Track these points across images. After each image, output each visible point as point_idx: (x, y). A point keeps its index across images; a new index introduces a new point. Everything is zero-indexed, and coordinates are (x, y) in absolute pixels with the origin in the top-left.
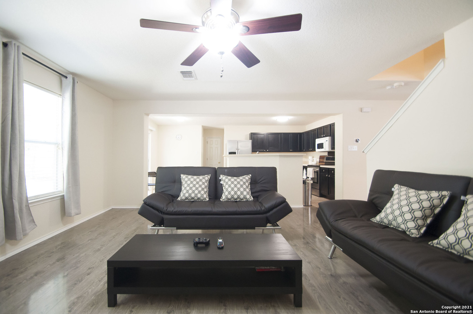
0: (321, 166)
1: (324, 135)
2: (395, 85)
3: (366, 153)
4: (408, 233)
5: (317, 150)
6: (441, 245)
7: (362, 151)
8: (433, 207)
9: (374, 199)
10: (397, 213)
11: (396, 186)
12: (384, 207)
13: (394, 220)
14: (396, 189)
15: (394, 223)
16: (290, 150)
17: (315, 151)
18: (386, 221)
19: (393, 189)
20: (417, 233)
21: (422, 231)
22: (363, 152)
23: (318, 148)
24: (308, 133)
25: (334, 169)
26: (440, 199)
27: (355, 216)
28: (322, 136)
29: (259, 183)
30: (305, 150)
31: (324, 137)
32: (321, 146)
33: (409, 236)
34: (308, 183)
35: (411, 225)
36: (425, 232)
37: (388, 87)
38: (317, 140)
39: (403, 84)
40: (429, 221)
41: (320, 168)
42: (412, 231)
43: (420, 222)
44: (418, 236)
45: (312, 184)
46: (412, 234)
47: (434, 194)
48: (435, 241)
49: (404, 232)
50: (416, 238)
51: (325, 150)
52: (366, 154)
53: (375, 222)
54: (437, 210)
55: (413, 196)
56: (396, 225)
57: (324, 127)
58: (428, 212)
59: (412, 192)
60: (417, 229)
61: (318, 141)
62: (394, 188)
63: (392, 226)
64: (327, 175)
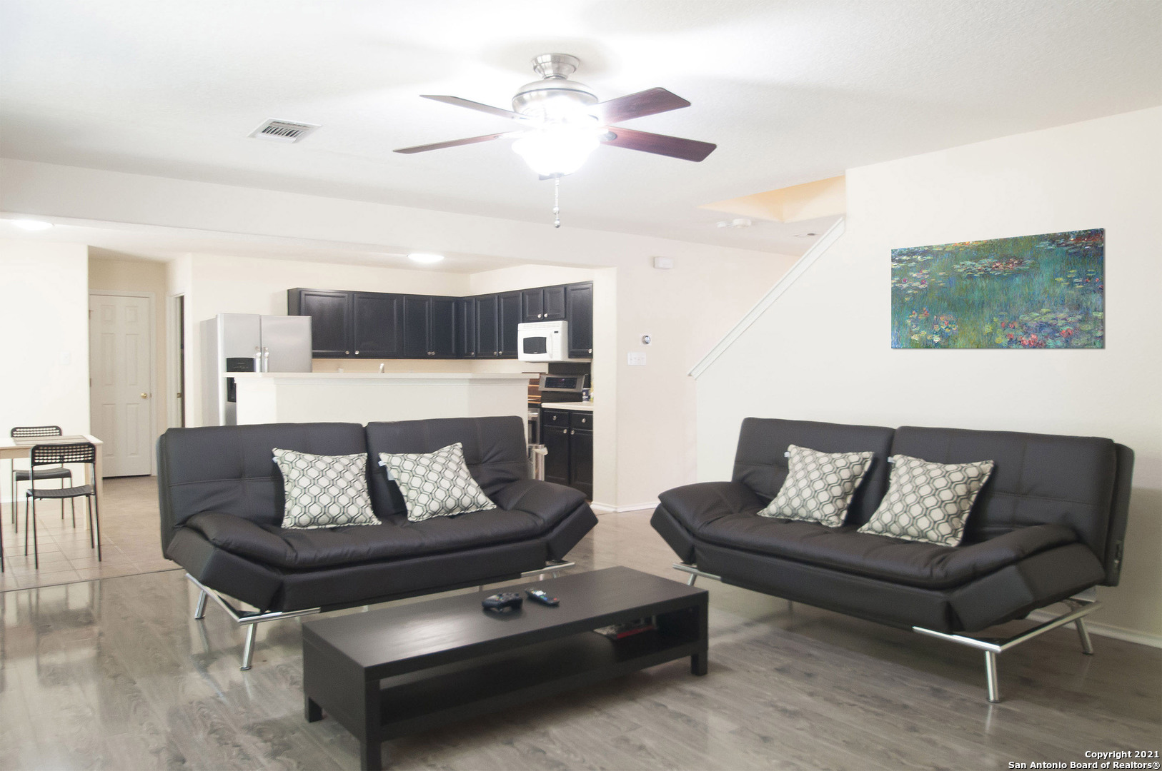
0: (545, 405)
1: (546, 315)
2: (736, 222)
3: (695, 377)
4: (824, 523)
5: (522, 355)
6: (874, 530)
7: (688, 373)
8: (853, 478)
9: (747, 476)
10: (807, 493)
11: (792, 447)
12: (781, 487)
13: (803, 506)
14: (793, 454)
15: (803, 512)
16: (429, 353)
17: (517, 358)
18: (788, 511)
19: (787, 454)
20: (837, 521)
21: (843, 516)
22: (690, 375)
23: (526, 351)
24: (487, 301)
25: (592, 412)
26: (861, 464)
27: (731, 513)
28: (539, 316)
29: (485, 462)
30: (476, 353)
31: (543, 319)
32: (537, 345)
33: (827, 527)
34: (537, 454)
35: (829, 509)
36: (848, 517)
37: (721, 225)
38: (521, 326)
39: (749, 223)
40: (849, 500)
41: (543, 411)
42: (831, 518)
43: (840, 503)
44: (840, 525)
45: (545, 456)
46: (832, 523)
47: (854, 457)
48: (865, 527)
49: (818, 523)
50: (838, 528)
51: (551, 357)
52: (696, 379)
53: (767, 516)
54: (858, 482)
55: (826, 463)
56: (804, 515)
57: (544, 289)
58: (848, 485)
59: (822, 457)
60: (836, 515)
61: (526, 331)
62: (790, 452)
63: (797, 519)
64: (565, 432)
